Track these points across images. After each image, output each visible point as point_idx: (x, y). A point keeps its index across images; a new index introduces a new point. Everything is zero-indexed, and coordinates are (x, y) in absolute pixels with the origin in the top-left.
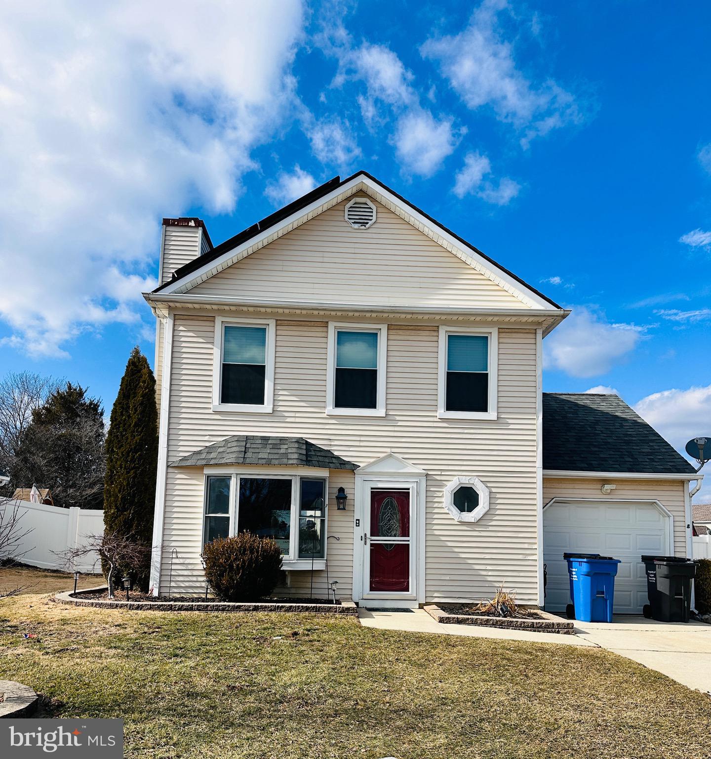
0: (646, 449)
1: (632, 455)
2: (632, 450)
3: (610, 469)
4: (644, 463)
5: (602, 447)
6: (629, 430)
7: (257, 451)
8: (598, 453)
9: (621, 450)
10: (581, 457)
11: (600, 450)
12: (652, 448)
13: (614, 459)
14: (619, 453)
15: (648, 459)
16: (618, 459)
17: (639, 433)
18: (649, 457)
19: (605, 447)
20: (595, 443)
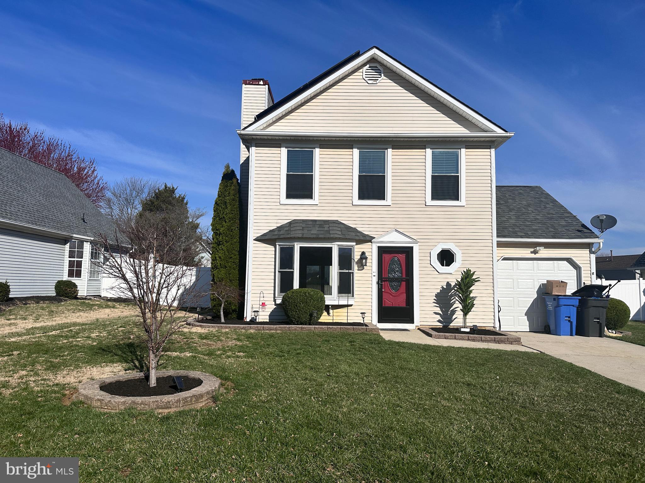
0: (563, 223)
1: (554, 227)
2: (554, 224)
3: (540, 237)
4: (563, 232)
5: (533, 221)
6: (550, 210)
7: (310, 229)
8: (530, 226)
9: (547, 224)
10: (520, 229)
11: (533, 224)
12: (567, 222)
13: (542, 230)
14: (545, 226)
15: (565, 229)
16: (545, 230)
17: (557, 212)
18: (566, 228)
19: (535, 221)
20: (528, 219)
